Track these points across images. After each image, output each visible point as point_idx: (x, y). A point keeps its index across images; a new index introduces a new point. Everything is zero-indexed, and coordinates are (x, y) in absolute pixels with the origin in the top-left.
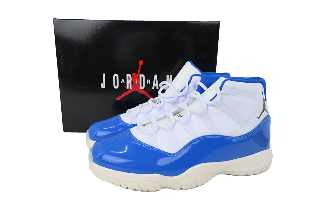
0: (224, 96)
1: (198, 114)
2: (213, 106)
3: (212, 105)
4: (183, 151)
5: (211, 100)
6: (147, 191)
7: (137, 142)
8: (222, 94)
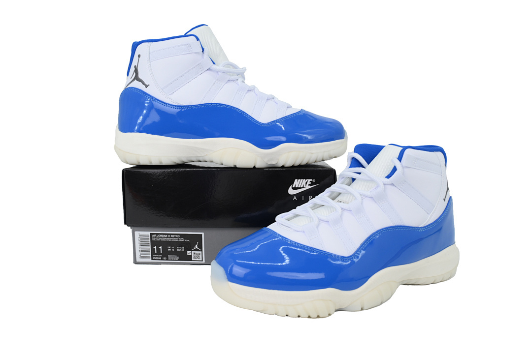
0: (406, 170)
1: (372, 198)
2: (392, 185)
3: (391, 183)
4: (360, 252)
5: (388, 177)
6: (316, 316)
7: (292, 245)
8: (403, 167)
